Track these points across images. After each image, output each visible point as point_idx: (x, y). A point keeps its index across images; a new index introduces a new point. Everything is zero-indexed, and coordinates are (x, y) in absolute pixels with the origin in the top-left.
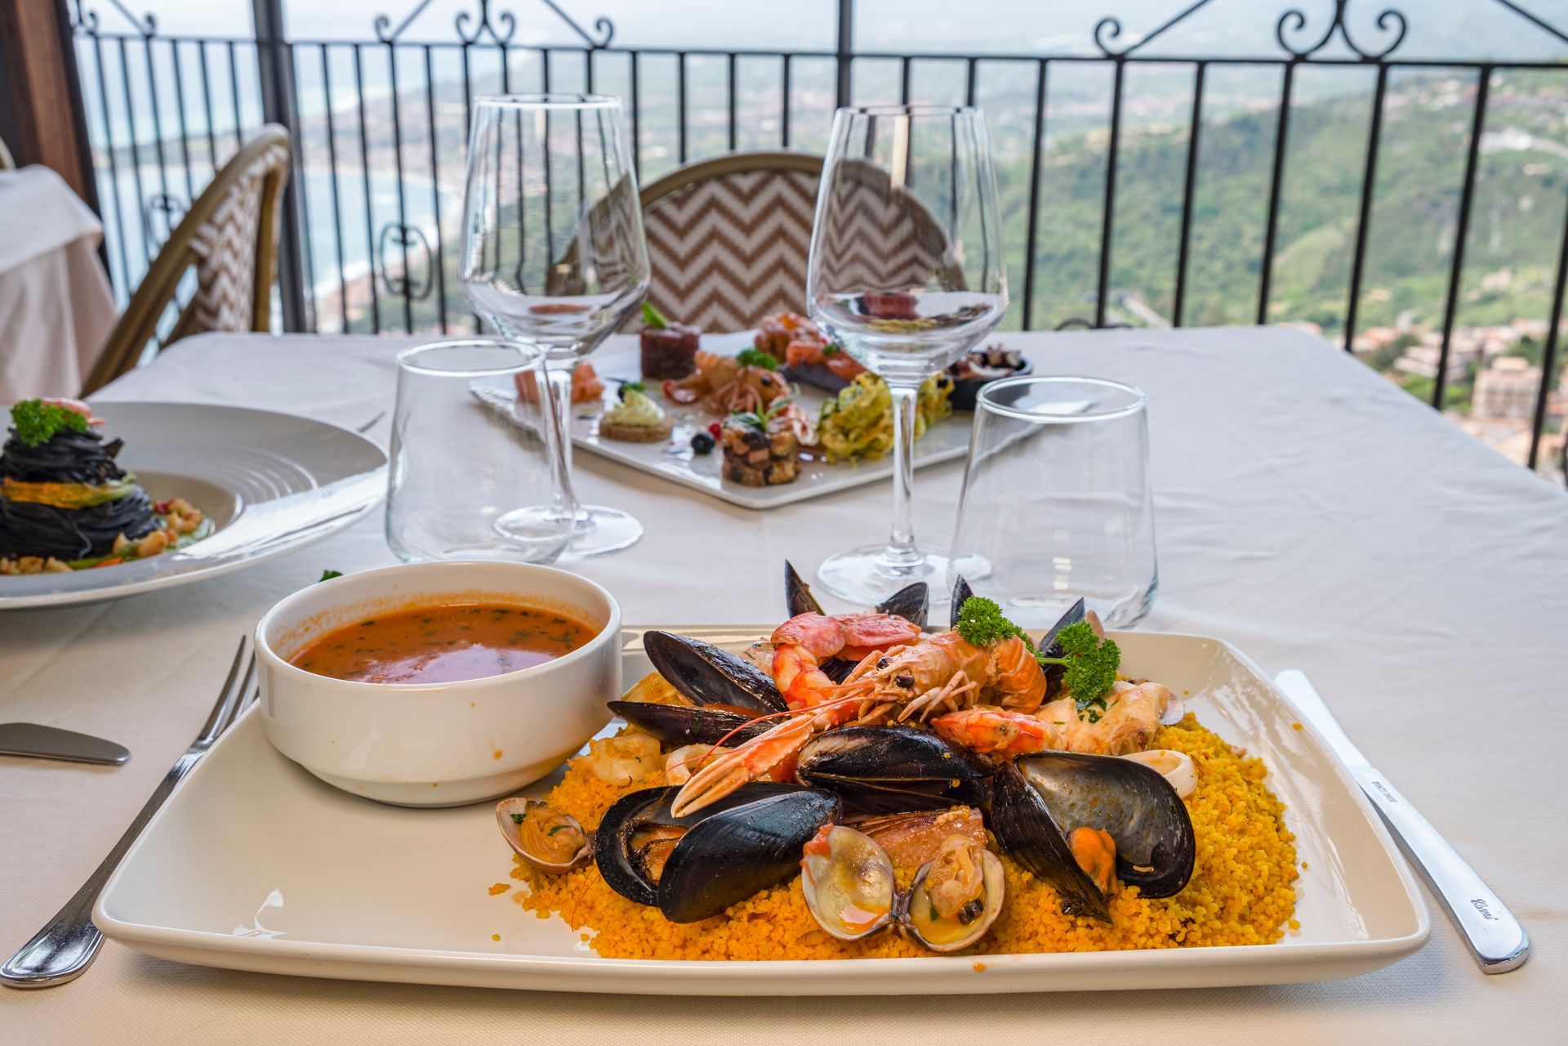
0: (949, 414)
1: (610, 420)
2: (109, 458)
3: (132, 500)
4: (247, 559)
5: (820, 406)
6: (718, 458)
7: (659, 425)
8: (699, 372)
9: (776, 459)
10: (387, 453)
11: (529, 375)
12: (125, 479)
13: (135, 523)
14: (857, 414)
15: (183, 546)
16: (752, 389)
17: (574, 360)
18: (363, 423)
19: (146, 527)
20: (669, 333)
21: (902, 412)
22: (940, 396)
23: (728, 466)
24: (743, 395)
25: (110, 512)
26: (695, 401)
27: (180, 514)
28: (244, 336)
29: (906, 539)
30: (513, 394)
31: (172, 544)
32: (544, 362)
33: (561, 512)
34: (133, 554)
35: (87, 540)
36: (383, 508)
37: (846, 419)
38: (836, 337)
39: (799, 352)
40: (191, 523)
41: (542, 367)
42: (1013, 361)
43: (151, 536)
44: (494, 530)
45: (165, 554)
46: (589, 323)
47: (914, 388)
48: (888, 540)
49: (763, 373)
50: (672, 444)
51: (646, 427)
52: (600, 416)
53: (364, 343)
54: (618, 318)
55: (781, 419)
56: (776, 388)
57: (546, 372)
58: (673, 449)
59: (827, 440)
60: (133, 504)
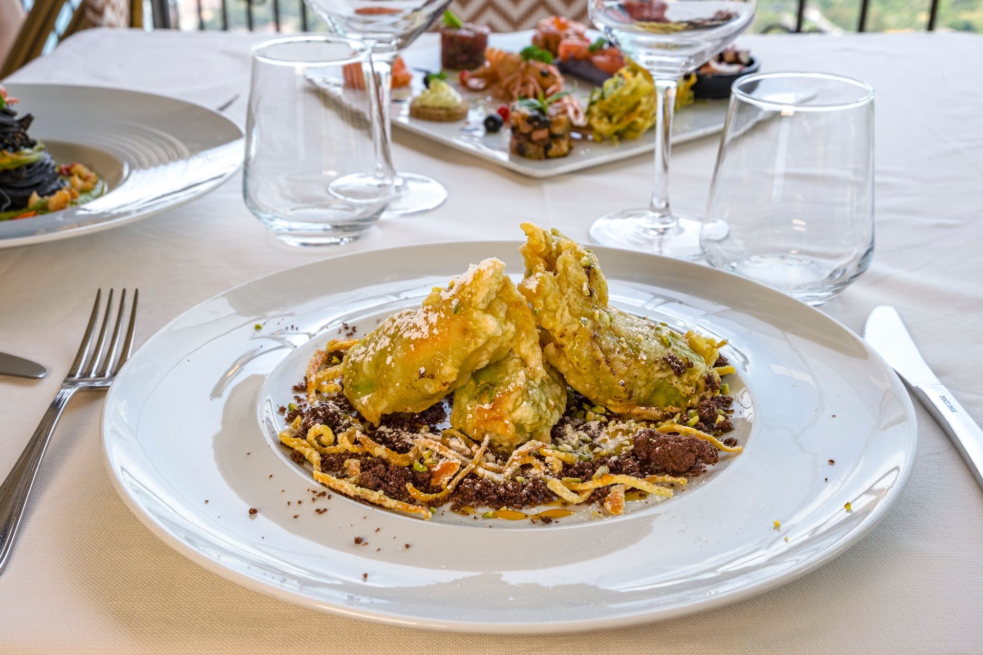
0: (691, 101)
1: (418, 104)
2: (22, 130)
3: (42, 165)
4: (135, 215)
5: (588, 94)
6: (506, 135)
7: (457, 108)
8: (487, 64)
9: (554, 137)
10: (243, 130)
11: (358, 66)
12: (36, 148)
13: (45, 183)
14: (619, 101)
15: (83, 203)
16: (533, 79)
17: (394, 53)
18: (221, 103)
19: (54, 186)
20: (464, 33)
21: (664, 100)
22: (685, 87)
23: (515, 142)
24: (525, 84)
25: (25, 174)
26: (485, 88)
27: (80, 177)
28: (123, 31)
29: (663, 205)
30: (340, 80)
31: (75, 200)
32: (370, 55)
33: (382, 178)
34: (44, 209)
35: (8, 197)
36: (240, 176)
37: (610, 105)
38: (612, 36)
39: (569, 49)
40: (89, 184)
41: (369, 59)
42: (744, 59)
43: (58, 194)
44: (329, 193)
45: (69, 209)
46: (404, 24)
47: (675, 81)
48: (648, 205)
49: (541, 66)
50: (468, 123)
51: (447, 109)
52: (409, 100)
53: (216, 37)
54: (430, 19)
55: (558, 105)
56: (552, 78)
57: (371, 63)
58: (469, 127)
59: (595, 121)
60: (42, 168)
